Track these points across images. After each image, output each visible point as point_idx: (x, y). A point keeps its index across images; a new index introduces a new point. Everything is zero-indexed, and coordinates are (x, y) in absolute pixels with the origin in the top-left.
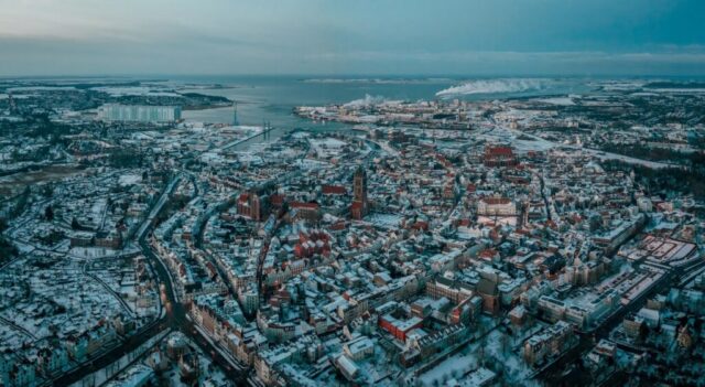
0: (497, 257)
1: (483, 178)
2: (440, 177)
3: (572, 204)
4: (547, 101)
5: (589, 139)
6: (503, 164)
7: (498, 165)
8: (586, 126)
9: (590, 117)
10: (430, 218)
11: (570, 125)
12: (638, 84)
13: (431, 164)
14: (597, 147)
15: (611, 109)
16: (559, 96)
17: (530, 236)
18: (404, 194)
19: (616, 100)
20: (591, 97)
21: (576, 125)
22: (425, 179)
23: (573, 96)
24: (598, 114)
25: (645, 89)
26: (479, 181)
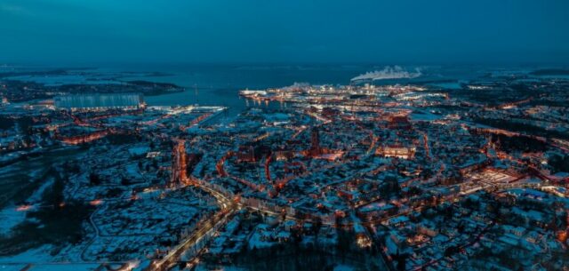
0: (396, 170)
1: (388, 135)
2: (360, 134)
3: (443, 150)
4: (439, 85)
5: (466, 114)
6: (401, 128)
7: (397, 128)
8: (466, 105)
9: (471, 99)
10: (357, 154)
11: (454, 104)
12: (525, 71)
13: (353, 127)
14: (471, 120)
15: (491, 93)
16: (450, 81)
17: (415, 163)
18: (339, 143)
19: (499, 85)
20: (477, 83)
21: (459, 104)
22: (351, 136)
23: (462, 81)
24: (479, 97)
25: (530, 76)
26: (385, 137)
